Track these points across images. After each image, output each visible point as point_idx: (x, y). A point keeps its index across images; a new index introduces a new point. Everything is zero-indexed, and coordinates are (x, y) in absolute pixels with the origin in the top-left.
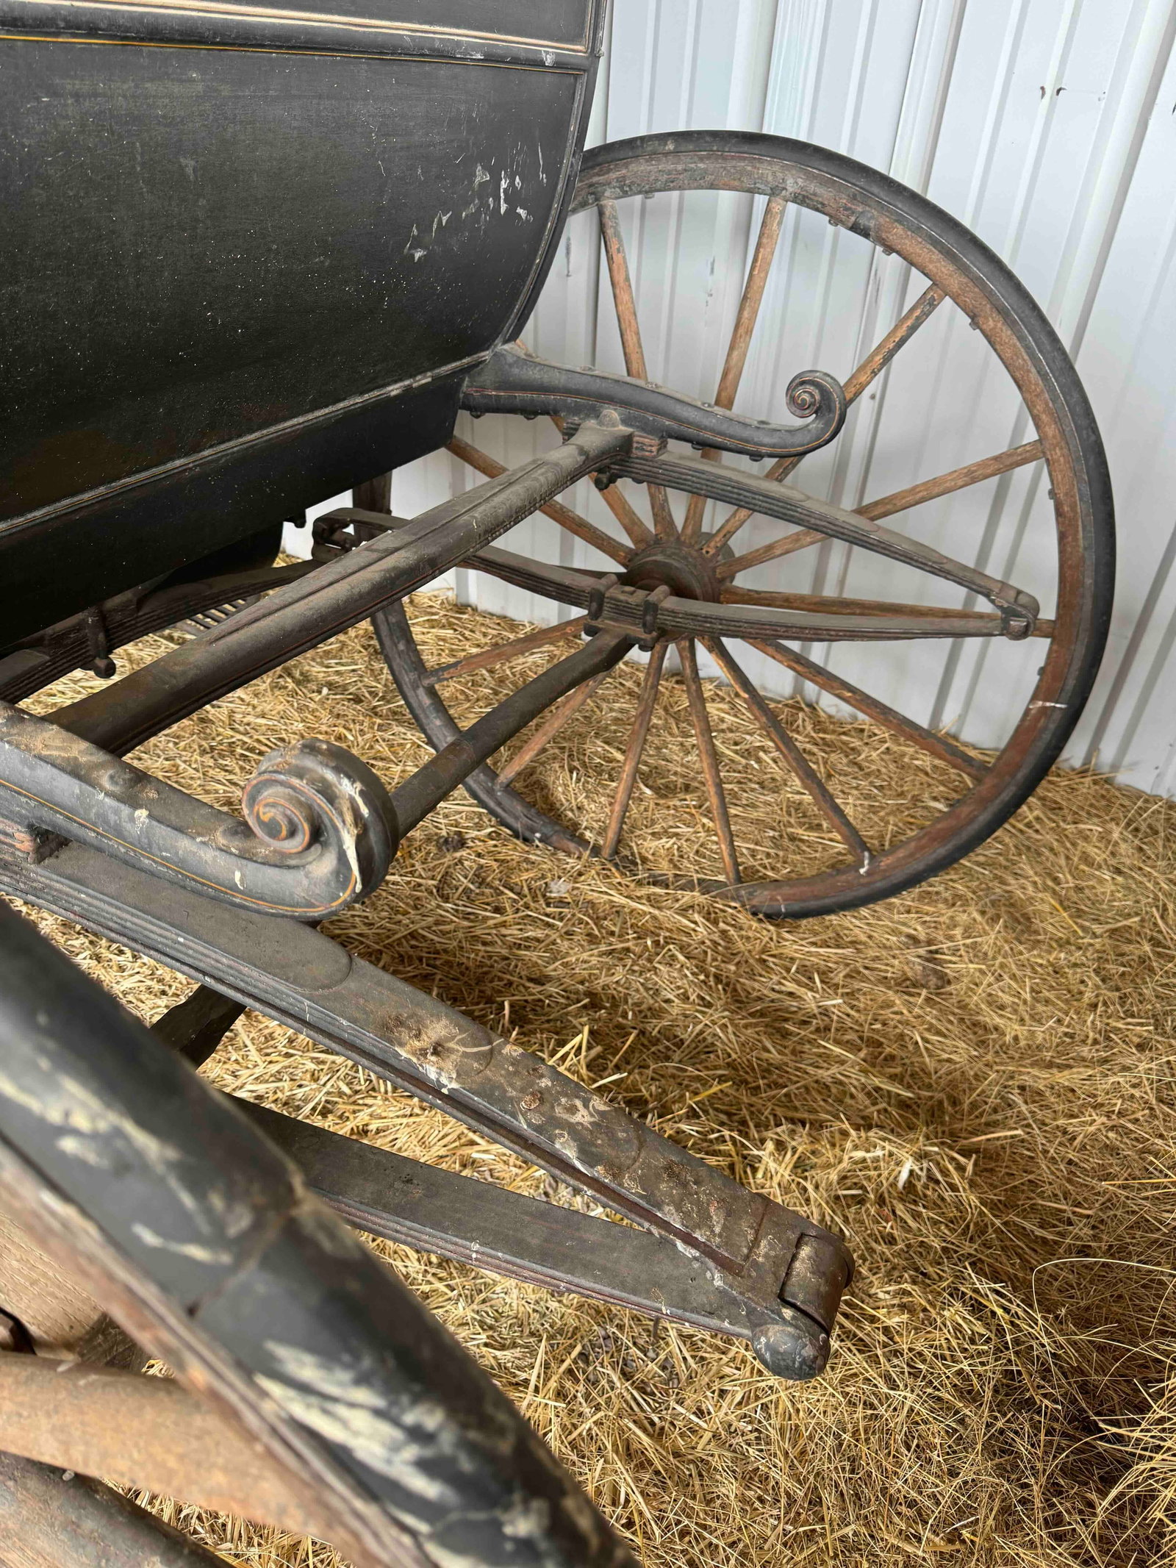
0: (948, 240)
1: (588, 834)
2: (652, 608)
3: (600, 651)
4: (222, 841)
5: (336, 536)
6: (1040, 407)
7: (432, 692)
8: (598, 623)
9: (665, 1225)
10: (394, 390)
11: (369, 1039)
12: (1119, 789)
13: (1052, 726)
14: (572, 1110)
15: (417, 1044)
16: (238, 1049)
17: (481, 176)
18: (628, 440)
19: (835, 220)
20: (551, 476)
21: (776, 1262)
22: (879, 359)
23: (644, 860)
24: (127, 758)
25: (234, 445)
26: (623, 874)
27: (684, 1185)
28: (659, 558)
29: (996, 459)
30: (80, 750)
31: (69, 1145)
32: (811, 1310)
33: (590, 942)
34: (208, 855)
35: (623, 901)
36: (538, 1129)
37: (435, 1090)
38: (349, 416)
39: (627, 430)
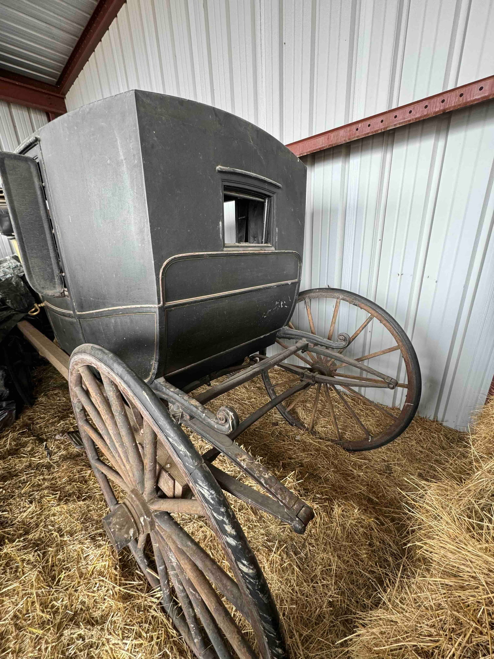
0: (373, 307)
1: (306, 425)
2: (314, 377)
3: (302, 385)
4: (214, 420)
5: (254, 359)
6: (397, 339)
7: (273, 390)
8: (303, 379)
9: (278, 498)
10: (262, 337)
11: (233, 457)
12: (444, 427)
13: (411, 409)
14: (265, 475)
15: (240, 459)
16: (225, 464)
17: (277, 303)
18: (308, 344)
19: (350, 303)
20: (289, 353)
21: (297, 509)
22: (361, 329)
23: (319, 433)
24: (204, 406)
25: (232, 349)
26: (313, 436)
27: (283, 492)
28: (318, 366)
29: (389, 349)
30: (197, 404)
31: (181, 452)
32: (302, 519)
33: (303, 451)
34: (212, 422)
35: (312, 442)
36: (258, 477)
37: (243, 467)
38: (253, 342)
39: (307, 342)
